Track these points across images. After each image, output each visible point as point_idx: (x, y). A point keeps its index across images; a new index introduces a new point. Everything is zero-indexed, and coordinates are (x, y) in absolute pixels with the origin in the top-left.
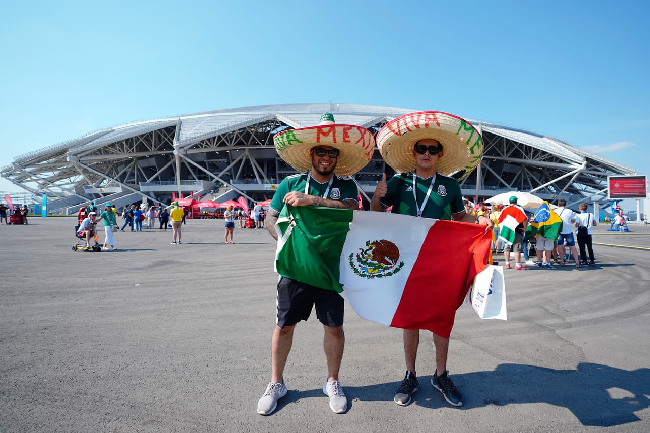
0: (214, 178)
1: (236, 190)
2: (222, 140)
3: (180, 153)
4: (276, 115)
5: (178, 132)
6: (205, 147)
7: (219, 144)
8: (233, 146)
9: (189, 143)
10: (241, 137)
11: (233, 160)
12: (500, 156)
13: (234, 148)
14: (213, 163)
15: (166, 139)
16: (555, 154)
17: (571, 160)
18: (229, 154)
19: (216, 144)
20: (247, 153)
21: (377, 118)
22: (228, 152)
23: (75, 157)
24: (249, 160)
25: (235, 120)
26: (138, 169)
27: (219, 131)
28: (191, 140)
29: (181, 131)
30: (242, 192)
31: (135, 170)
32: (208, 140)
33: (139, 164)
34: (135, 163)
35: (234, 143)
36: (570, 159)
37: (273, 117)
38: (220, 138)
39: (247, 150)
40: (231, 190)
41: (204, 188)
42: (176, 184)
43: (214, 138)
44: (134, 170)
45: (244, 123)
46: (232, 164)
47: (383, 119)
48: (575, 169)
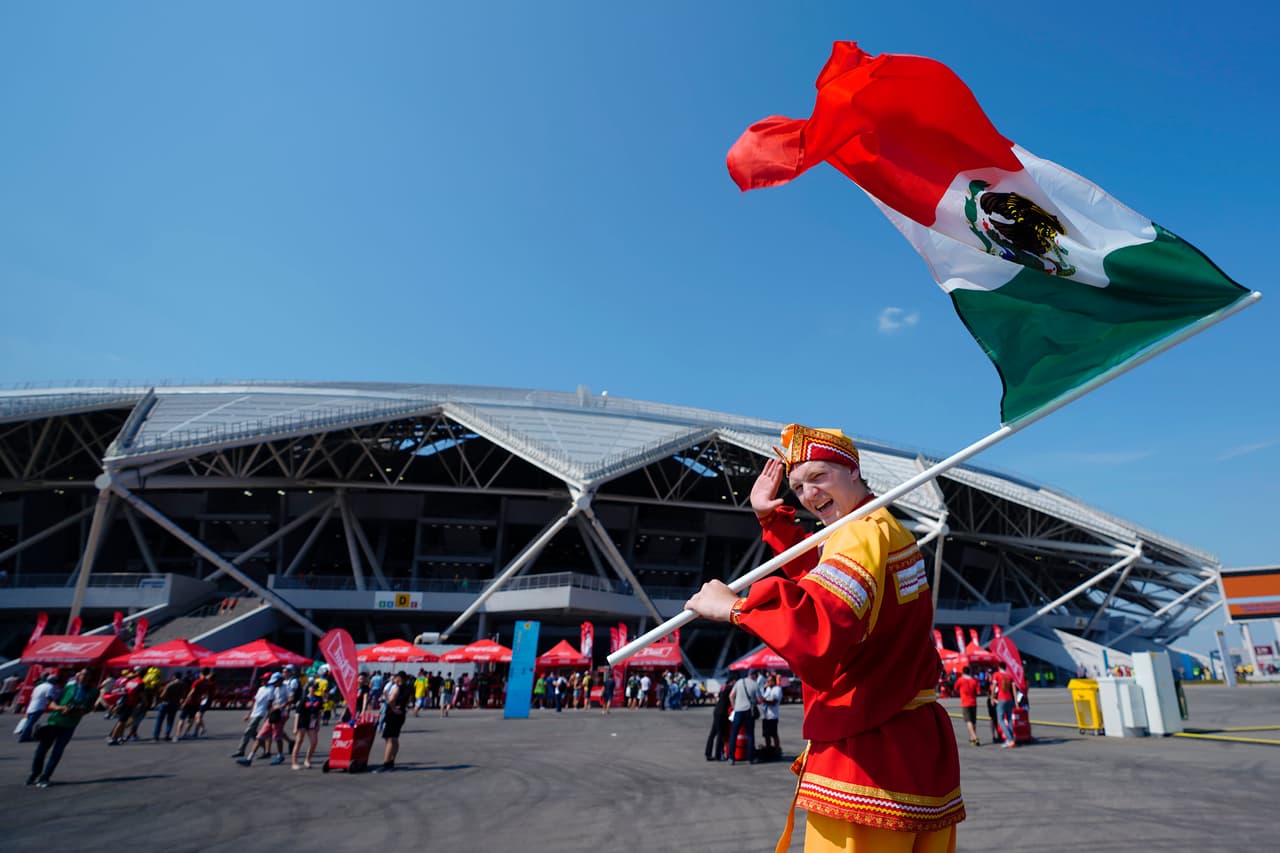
0: (215, 568)
1: (280, 605)
2: (271, 459)
3: (122, 485)
4: (443, 406)
5: (132, 424)
6: (213, 473)
7: (257, 469)
8: (302, 479)
9: (165, 456)
10: (328, 458)
12: (962, 529)
13: (304, 483)
14: (222, 524)
15: (86, 447)
16: (1080, 524)
17: (1113, 538)
18: (283, 502)
19: (251, 468)
20: (338, 501)
21: (699, 430)
22: (281, 492)
24: (340, 520)
25: (322, 409)
27: (269, 431)
28: (171, 446)
29: (143, 425)
30: (301, 612)
32: (228, 452)
35: (308, 467)
36: (1110, 534)
37: (433, 409)
38: (265, 451)
39: (339, 493)
40: (265, 606)
41: (171, 600)
42: (73, 584)
43: (249, 449)
45: (350, 418)
46: (283, 531)
47: (710, 434)
48: (1123, 558)
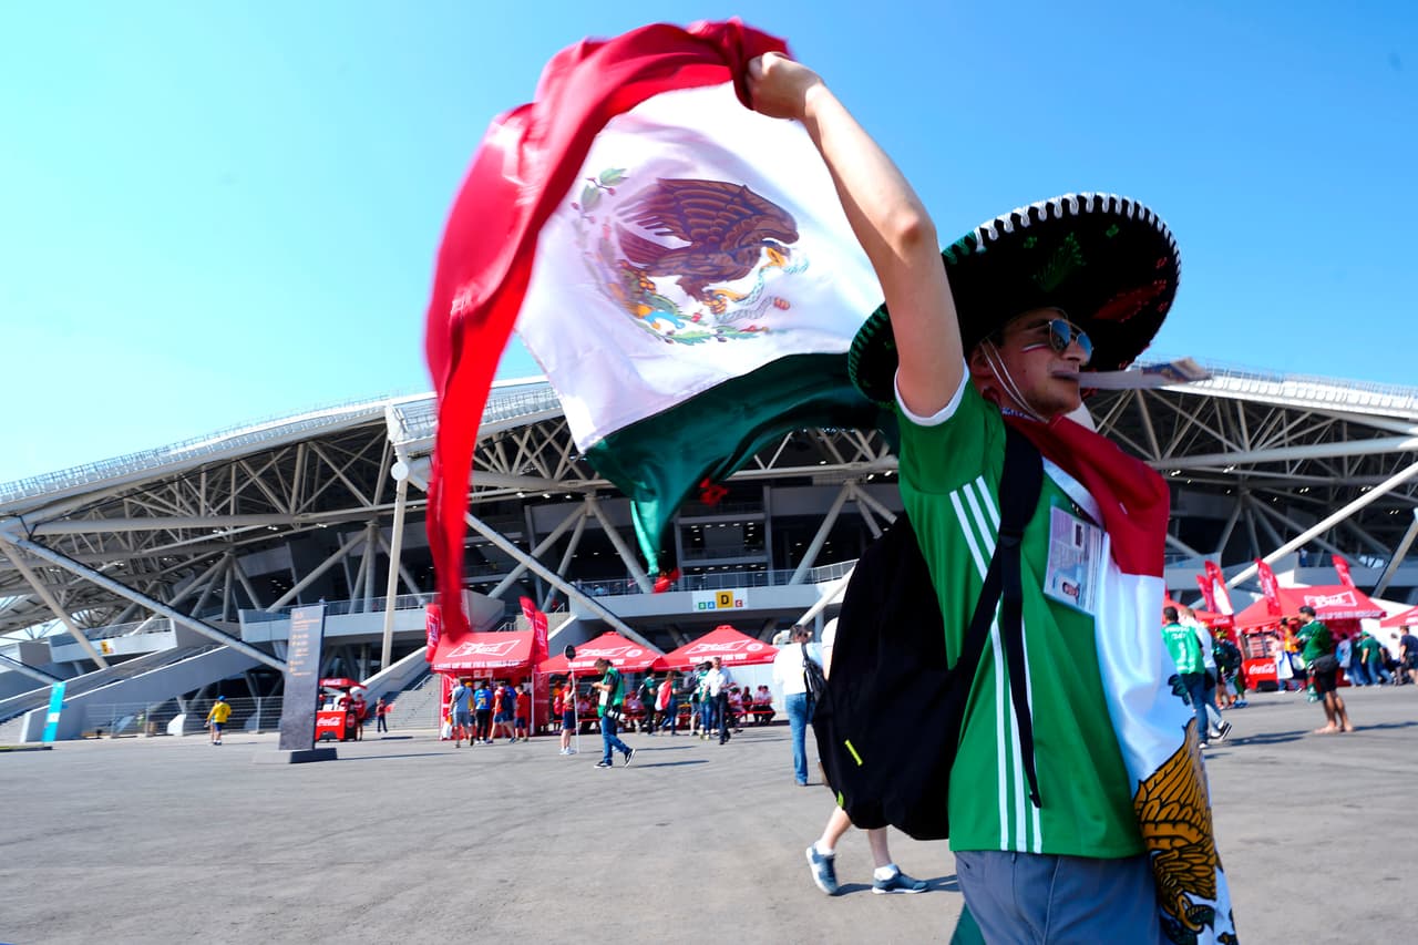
11: (542, 537)
23: (17, 521)
26: (236, 585)
31: (227, 588)
33: (240, 568)
34: (228, 564)
44: (222, 586)
